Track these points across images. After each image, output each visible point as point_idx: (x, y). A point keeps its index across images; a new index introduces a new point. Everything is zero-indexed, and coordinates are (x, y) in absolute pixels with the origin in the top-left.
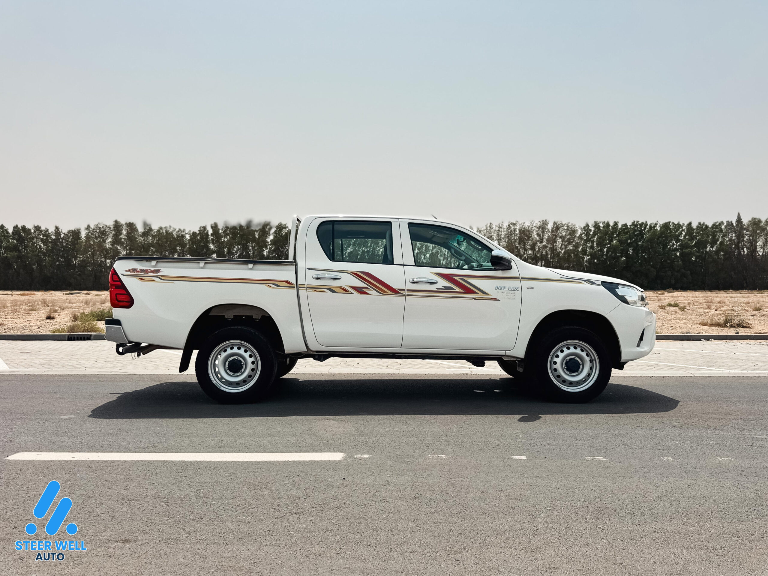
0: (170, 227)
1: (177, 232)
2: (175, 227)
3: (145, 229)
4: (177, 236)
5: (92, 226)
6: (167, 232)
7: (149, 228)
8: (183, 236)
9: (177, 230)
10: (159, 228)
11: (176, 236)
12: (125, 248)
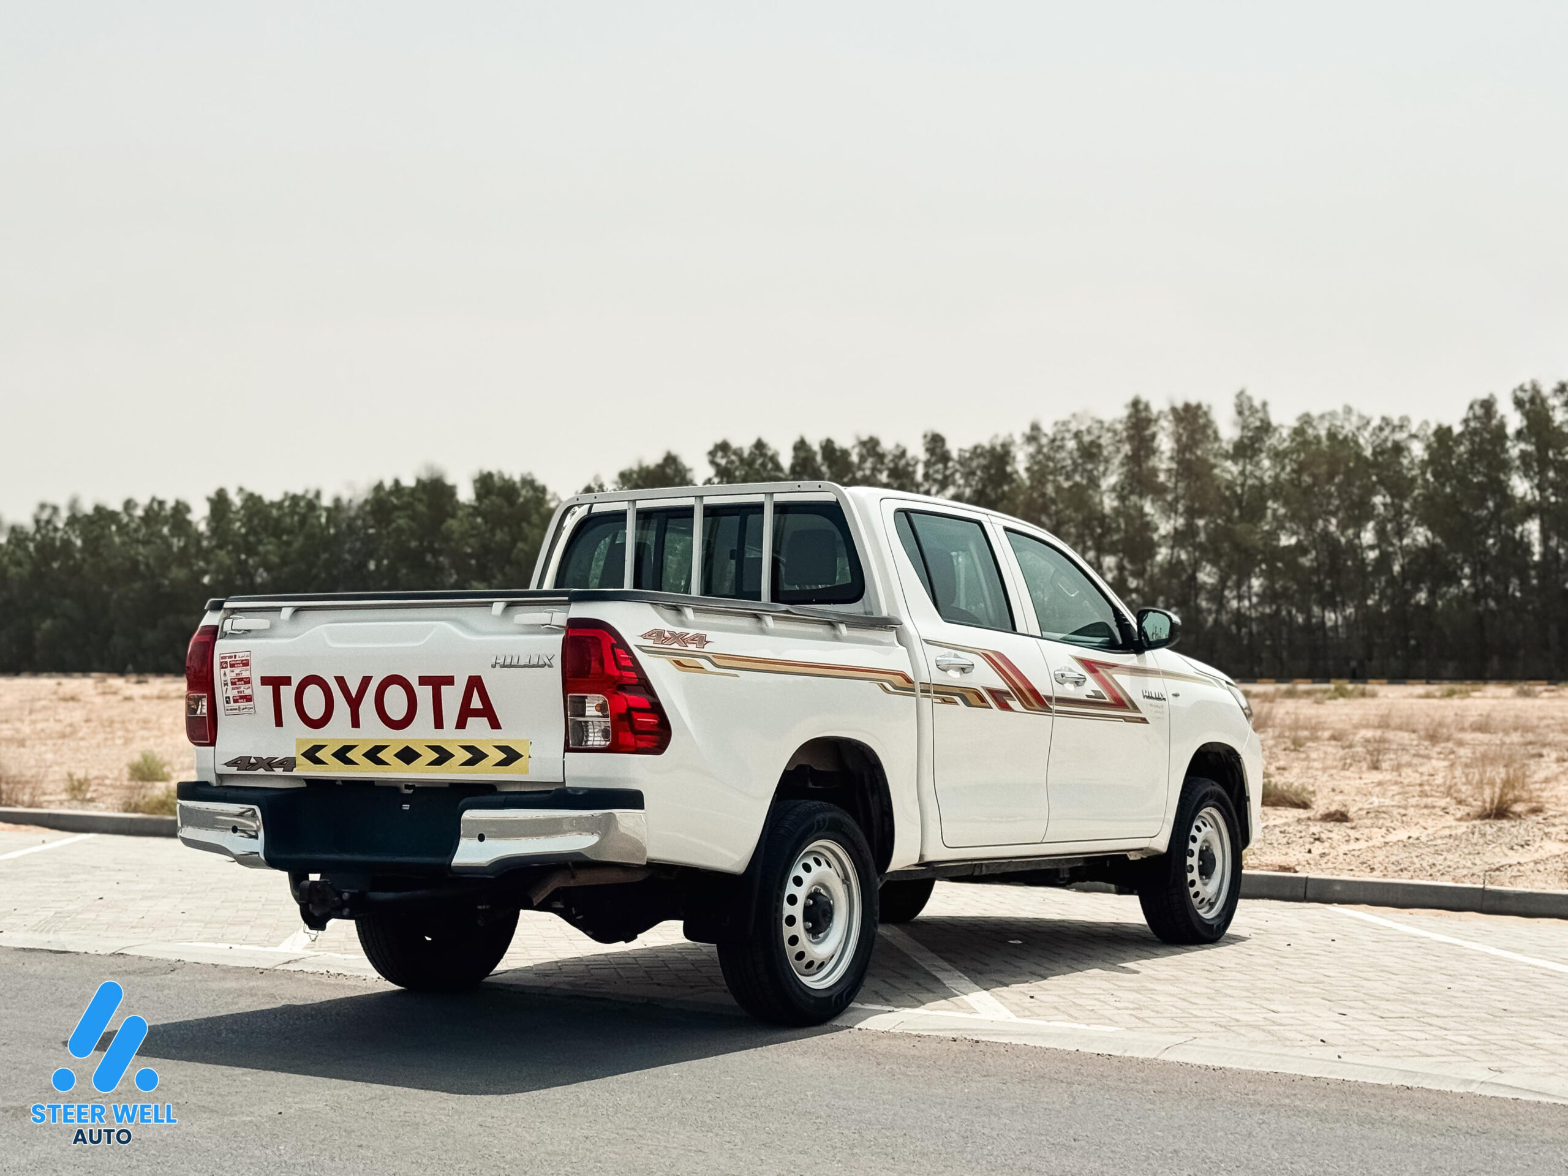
0: (1348, 410)
1: (1373, 434)
2: (1366, 413)
3: (1243, 428)
4: (1374, 449)
5: (1048, 429)
6: (1332, 436)
7: (1262, 421)
8: (1398, 449)
9: (1376, 422)
10: (1299, 419)
11: (1368, 453)
12: (1170, 509)
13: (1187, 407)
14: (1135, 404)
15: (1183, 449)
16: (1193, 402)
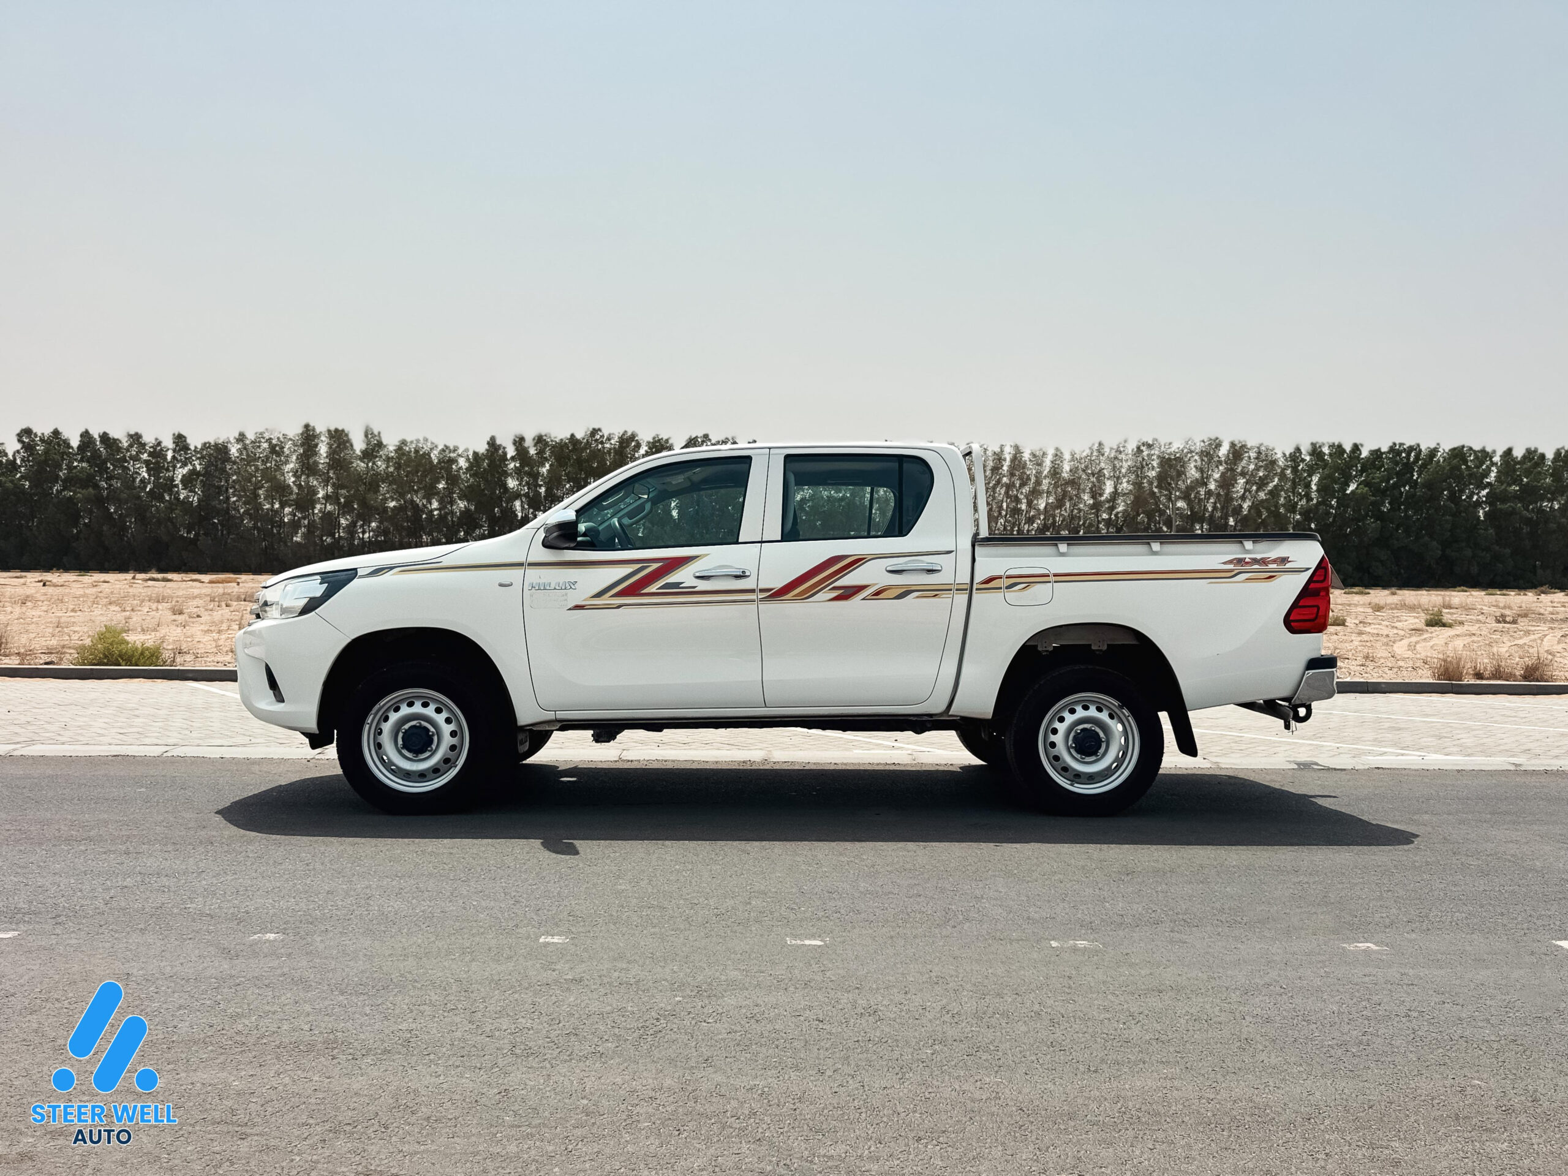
13: (336, 430)
14: (307, 426)
15: (332, 453)
16: (340, 429)
